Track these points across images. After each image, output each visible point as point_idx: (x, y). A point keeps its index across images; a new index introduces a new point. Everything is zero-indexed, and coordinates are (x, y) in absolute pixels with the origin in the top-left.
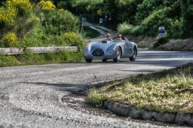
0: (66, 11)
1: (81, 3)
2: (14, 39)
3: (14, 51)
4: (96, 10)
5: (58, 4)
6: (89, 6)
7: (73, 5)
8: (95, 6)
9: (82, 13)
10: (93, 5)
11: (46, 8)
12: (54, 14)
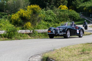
0: (73, 11)
1: (81, 7)
2: (30, 26)
3: (27, 32)
4: (88, 10)
5: (70, 7)
6: (85, 8)
7: (77, 8)
8: (88, 8)
9: (81, 11)
10: (87, 8)
11: (63, 9)
12: (67, 12)
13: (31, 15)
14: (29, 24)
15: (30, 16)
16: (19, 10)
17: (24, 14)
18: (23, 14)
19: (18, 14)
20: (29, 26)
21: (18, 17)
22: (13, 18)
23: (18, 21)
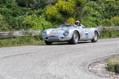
13: (74, 8)
14: (72, 20)
15: (72, 10)
16: (57, 2)
17: (64, 6)
18: (62, 6)
19: (55, 7)
21: (56, 11)
22: (49, 13)
23: (56, 17)
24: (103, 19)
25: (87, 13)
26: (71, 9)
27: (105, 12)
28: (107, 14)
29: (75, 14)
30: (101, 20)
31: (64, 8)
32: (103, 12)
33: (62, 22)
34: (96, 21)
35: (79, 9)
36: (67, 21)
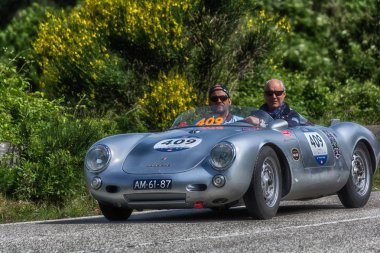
13: (187, 22)
14: (176, 88)
15: (179, 29)
17: (133, 9)
18: (122, 11)
19: (83, 16)
20: (175, 105)
21: (88, 38)
22: (49, 49)
23: (90, 69)
24: (344, 83)
25: (260, 51)
26: (172, 25)
27: (355, 46)
28: (363, 55)
29: (193, 52)
30: (332, 89)
31: (131, 20)
32: (343, 43)
33: (121, 97)
34: (309, 94)
35: (218, 26)
36: (150, 90)
